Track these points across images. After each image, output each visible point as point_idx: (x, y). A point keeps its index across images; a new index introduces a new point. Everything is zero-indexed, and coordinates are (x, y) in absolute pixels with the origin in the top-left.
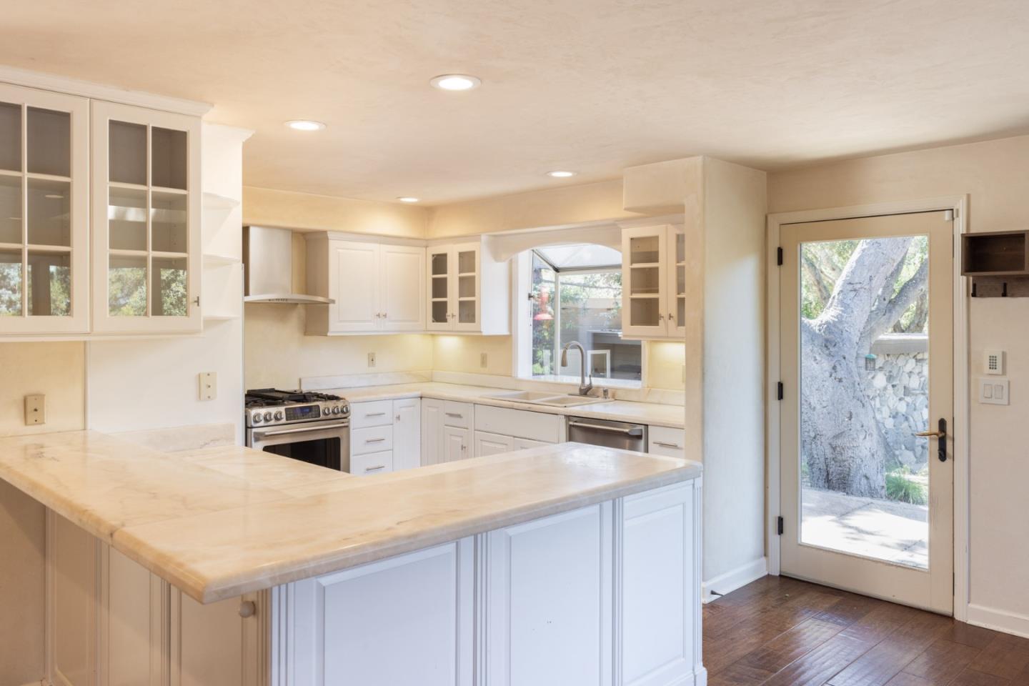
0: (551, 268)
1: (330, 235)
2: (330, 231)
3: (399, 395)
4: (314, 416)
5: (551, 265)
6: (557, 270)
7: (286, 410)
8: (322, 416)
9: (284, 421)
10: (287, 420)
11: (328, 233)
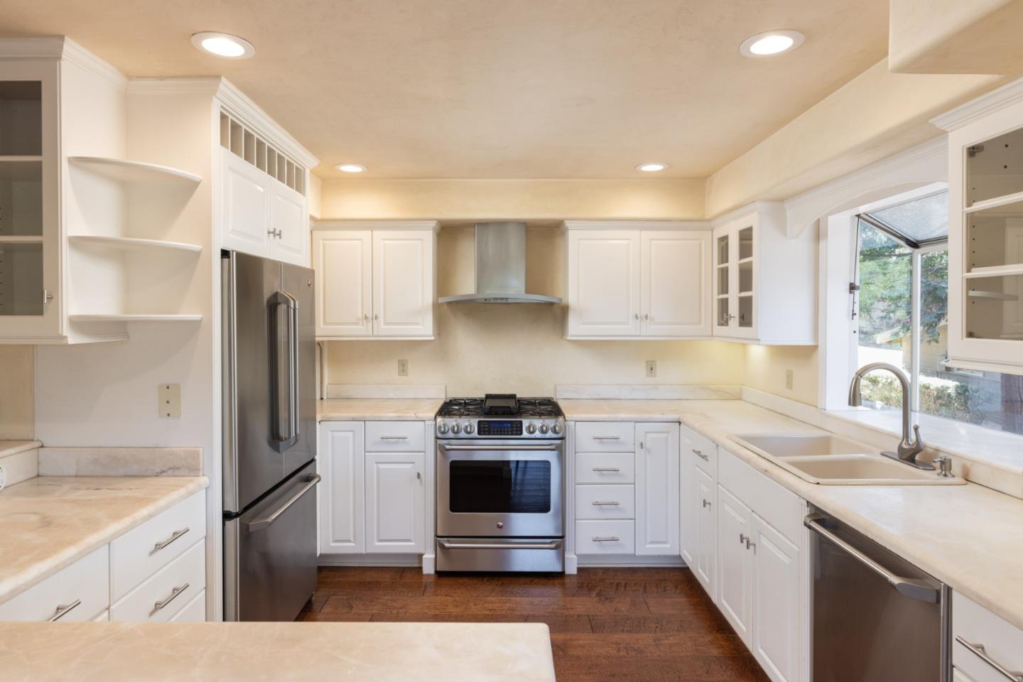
0: (902, 243)
1: (568, 224)
2: (567, 219)
3: (645, 416)
4: (515, 432)
5: (901, 238)
6: (914, 245)
7: (479, 422)
8: (525, 434)
9: (475, 434)
10: (479, 433)
11: (565, 222)
